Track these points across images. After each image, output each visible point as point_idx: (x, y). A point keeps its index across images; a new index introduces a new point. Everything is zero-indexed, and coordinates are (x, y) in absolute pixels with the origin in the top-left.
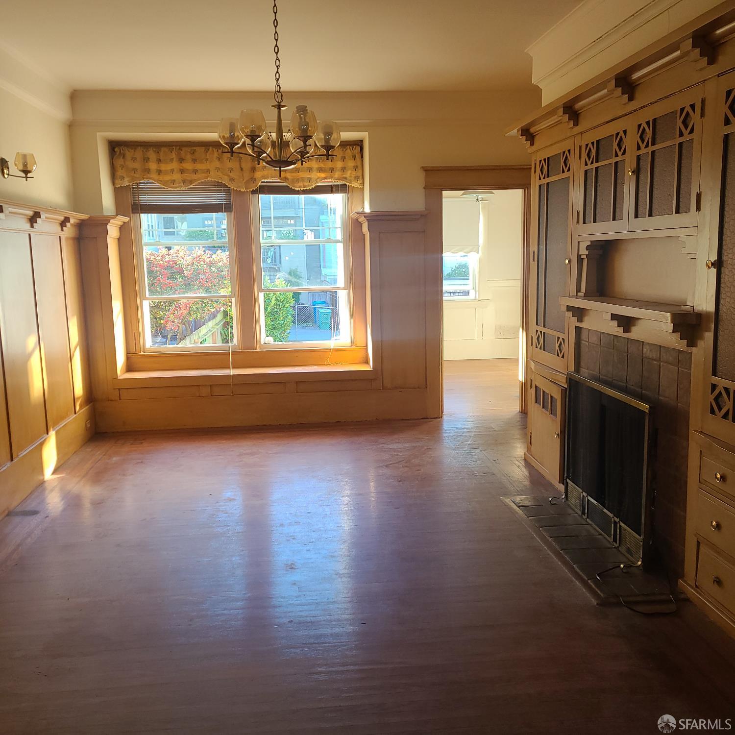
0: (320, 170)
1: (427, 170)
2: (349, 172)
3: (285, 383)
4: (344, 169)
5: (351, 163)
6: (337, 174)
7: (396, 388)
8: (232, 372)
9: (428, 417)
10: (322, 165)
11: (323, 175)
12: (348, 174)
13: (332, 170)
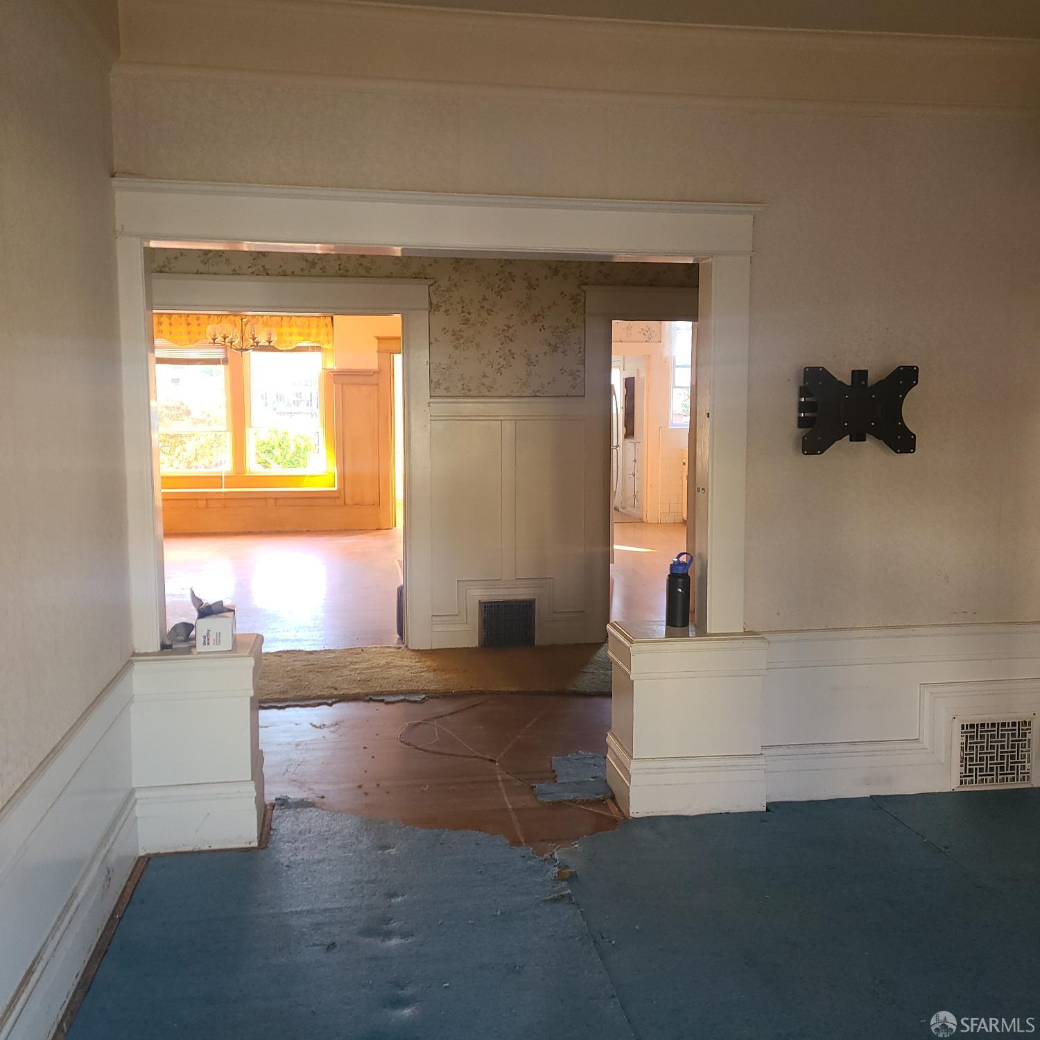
0: (300, 334)
1: (378, 339)
2: (322, 337)
3: (266, 499)
4: (318, 335)
5: (323, 330)
6: (312, 338)
7: (356, 505)
8: (223, 490)
9: (381, 528)
10: (301, 331)
11: (302, 338)
12: (321, 338)
13: (309, 335)
